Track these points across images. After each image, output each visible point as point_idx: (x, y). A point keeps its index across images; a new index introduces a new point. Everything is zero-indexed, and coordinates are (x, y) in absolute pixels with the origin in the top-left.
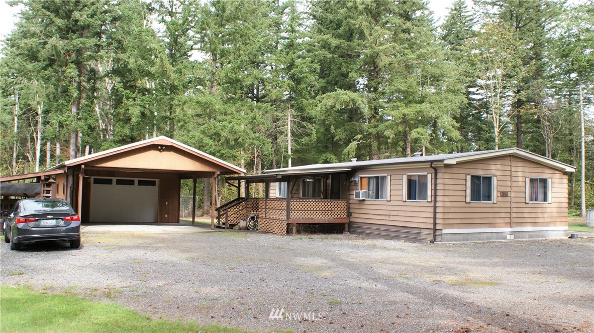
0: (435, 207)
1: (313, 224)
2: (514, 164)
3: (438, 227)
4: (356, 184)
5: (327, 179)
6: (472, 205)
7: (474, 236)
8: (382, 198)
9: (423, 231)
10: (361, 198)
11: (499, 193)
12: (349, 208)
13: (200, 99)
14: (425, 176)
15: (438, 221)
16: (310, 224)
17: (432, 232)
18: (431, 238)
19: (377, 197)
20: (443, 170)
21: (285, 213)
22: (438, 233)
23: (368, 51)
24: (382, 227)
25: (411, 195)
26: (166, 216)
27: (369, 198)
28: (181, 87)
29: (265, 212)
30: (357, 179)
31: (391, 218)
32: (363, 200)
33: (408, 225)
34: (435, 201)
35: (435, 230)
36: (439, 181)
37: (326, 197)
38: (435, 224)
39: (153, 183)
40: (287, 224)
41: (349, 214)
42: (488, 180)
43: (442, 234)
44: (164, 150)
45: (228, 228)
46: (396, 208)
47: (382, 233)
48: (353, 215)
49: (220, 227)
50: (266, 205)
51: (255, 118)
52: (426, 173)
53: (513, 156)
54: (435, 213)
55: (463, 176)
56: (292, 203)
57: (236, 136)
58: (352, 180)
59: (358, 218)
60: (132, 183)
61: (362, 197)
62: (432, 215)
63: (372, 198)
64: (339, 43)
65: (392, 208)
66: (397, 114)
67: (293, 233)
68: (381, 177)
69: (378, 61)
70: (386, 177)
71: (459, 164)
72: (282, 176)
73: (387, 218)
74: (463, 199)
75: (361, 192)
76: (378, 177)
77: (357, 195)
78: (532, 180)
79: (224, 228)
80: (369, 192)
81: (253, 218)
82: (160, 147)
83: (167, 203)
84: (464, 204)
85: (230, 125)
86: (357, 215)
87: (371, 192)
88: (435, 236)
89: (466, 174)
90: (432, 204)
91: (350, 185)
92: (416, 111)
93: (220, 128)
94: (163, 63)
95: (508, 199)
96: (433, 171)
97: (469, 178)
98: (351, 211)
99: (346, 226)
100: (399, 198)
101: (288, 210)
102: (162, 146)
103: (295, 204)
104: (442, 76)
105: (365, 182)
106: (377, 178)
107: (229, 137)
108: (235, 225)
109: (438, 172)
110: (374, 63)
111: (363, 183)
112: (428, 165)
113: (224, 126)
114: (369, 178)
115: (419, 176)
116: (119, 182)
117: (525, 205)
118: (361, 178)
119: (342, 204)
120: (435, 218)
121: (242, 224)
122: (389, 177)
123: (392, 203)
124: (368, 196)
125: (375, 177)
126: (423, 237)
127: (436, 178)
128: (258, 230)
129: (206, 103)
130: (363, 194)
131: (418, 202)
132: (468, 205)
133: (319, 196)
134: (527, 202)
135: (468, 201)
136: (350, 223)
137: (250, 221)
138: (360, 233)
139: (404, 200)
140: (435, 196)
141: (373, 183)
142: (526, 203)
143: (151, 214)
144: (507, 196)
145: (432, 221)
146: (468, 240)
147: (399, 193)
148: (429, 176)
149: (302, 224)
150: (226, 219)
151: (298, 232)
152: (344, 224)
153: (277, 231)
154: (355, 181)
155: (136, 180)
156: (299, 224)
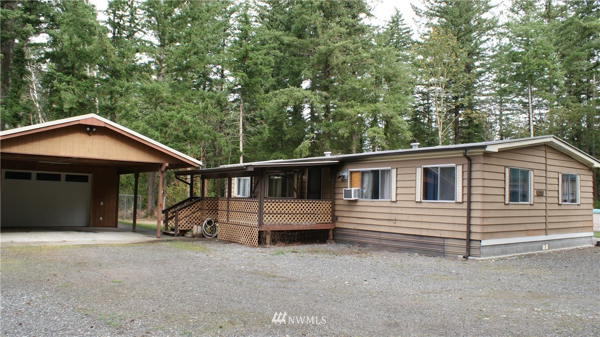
0: (469, 210)
1: (292, 231)
2: (549, 155)
3: (473, 237)
4: (344, 180)
5: (303, 174)
6: (511, 207)
7: (512, 247)
8: (383, 197)
9: (447, 242)
10: (353, 198)
11: (535, 191)
12: (334, 211)
13: (145, 85)
14: (453, 169)
15: (473, 229)
16: (288, 231)
17: (464, 243)
18: (464, 251)
19: (375, 195)
20: (482, 160)
21: (256, 217)
22: (473, 244)
23: (322, 48)
24: (383, 236)
25: (429, 193)
26: (101, 219)
27: (362, 197)
28: (124, 71)
29: (228, 215)
30: (346, 174)
31: (398, 224)
32: (356, 201)
33: (424, 233)
34: (469, 202)
35: (469, 241)
36: (474, 175)
37: (301, 197)
38: (469, 232)
39: (84, 179)
40: (259, 232)
41: (335, 219)
42: (525, 173)
43: (481, 247)
44: (94, 133)
45: (178, 235)
46: (405, 211)
47: (384, 242)
48: (340, 219)
49: (168, 234)
50: (228, 207)
52: (453, 165)
53: (548, 146)
54: (469, 217)
55: (501, 169)
56: (265, 204)
57: (185, 128)
58: (341, 175)
59: (347, 222)
60: (58, 178)
61: (355, 197)
62: (465, 221)
63: (366, 198)
64: (292, 39)
65: (399, 211)
67: (266, 244)
68: (382, 171)
69: (330, 59)
70: (389, 171)
71: (501, 151)
72: (254, 168)
73: (391, 223)
74: (501, 199)
75: (353, 189)
76: (378, 171)
77: (348, 194)
78: (563, 175)
79: (173, 235)
80: (362, 191)
81: (209, 223)
82: (88, 129)
83: (102, 203)
84: (502, 206)
85: (179, 115)
86: (345, 220)
87: (365, 191)
88: (469, 248)
89: (505, 167)
90: (465, 206)
91: (335, 182)
93: (168, 118)
95: (543, 200)
96: (466, 161)
97: (507, 170)
98: (337, 214)
99: (331, 233)
100: (411, 198)
101: (261, 214)
102: (92, 127)
103: (269, 206)
105: (357, 177)
106: (375, 173)
107: (177, 127)
108: (187, 231)
109: (473, 162)
110: (327, 61)
111: (354, 179)
112: (460, 154)
113: (172, 116)
114: (363, 173)
115: (442, 169)
116: (40, 177)
117: (557, 207)
118: (351, 172)
119: (325, 205)
120: (469, 225)
121: (197, 229)
122: (394, 172)
123: (398, 204)
124: (361, 195)
125: (372, 171)
126: (447, 249)
127: (470, 172)
128: (216, 237)
129: (152, 90)
130: (355, 191)
131: (440, 202)
132: (506, 207)
133: (291, 195)
134: (560, 203)
135: (507, 202)
136: (335, 229)
137: (206, 226)
138: (352, 243)
139: (418, 200)
140: (470, 194)
141: (368, 180)
142: (559, 204)
144: (542, 196)
145: (465, 228)
146: (506, 253)
147: (411, 191)
148: (459, 170)
149: (278, 231)
150: (176, 224)
151: (274, 242)
152: (327, 231)
153: (243, 239)
154: (343, 176)
155: (63, 175)
156: (274, 232)
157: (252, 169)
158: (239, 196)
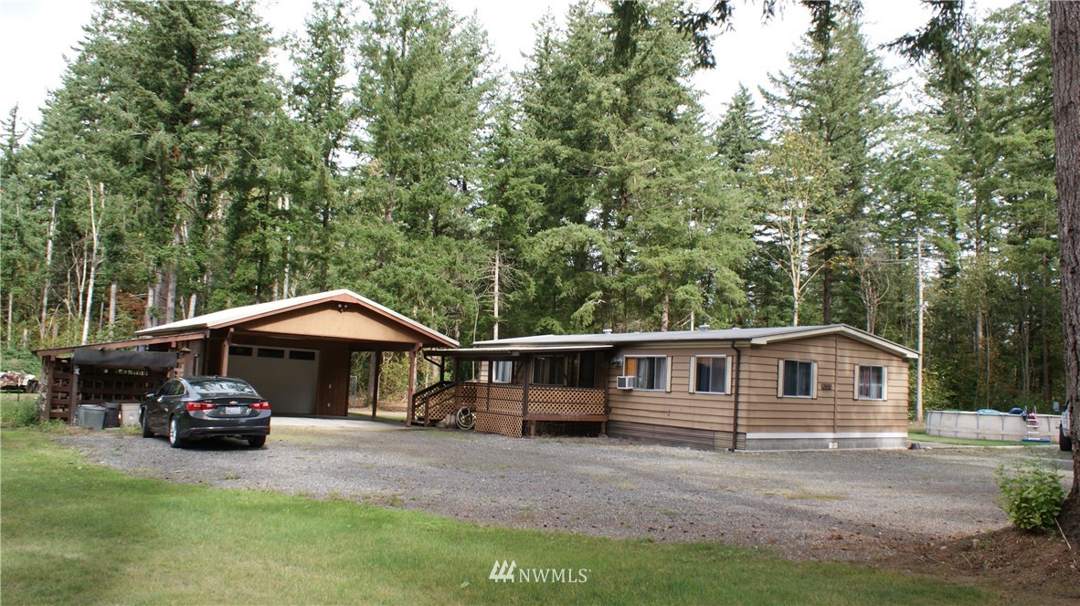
0: (737, 402)
1: (558, 422)
2: (840, 345)
3: (740, 430)
4: (619, 367)
5: (575, 358)
6: (785, 401)
7: (786, 442)
8: (659, 388)
9: (717, 435)
10: (627, 388)
11: (820, 385)
12: (607, 401)
13: (374, 231)
14: (723, 360)
15: (740, 422)
16: (554, 422)
17: (731, 436)
18: (731, 444)
19: (651, 385)
20: (750, 352)
21: (520, 406)
22: (740, 437)
23: (615, 168)
24: (657, 429)
25: (701, 385)
26: (329, 405)
27: (638, 387)
28: (344, 211)
29: (487, 403)
30: (621, 360)
31: (672, 416)
32: (631, 390)
33: (696, 426)
34: (737, 395)
35: (736, 433)
36: (743, 367)
37: (572, 384)
38: (736, 425)
39: (310, 357)
40: (523, 421)
41: (608, 410)
42: (807, 367)
43: (746, 439)
44: (345, 310)
45: (428, 426)
46: (678, 403)
47: (657, 436)
48: (614, 411)
49: (417, 424)
50: (488, 394)
51: (455, 264)
52: (724, 356)
53: (839, 335)
54: (736, 410)
55: (774, 361)
56: (530, 392)
57: (427, 289)
58: (615, 361)
59: (622, 414)
60: (280, 354)
61: (629, 386)
62: (732, 414)
63: (642, 387)
64: (571, 153)
65: (672, 402)
66: (657, 262)
67: (530, 435)
68: (658, 358)
69: (629, 182)
70: (664, 359)
71: (769, 343)
73: (666, 416)
74: (774, 392)
75: (627, 378)
76: (654, 358)
77: (622, 382)
78: (862, 369)
79: (422, 425)
80: (638, 380)
81: (465, 412)
82: (340, 306)
83: (330, 386)
84: (774, 399)
85: (419, 272)
86: (620, 412)
87: (640, 380)
88: (735, 441)
89: (779, 359)
90: (733, 398)
91: (609, 369)
92: (684, 260)
93: (403, 276)
94: (324, 176)
95: (832, 394)
96: (735, 353)
97: (782, 363)
98: (611, 405)
99: (603, 426)
100: (685, 388)
101: (525, 402)
102: (343, 303)
103: (535, 394)
104: (722, 208)
105: (633, 364)
106: (652, 360)
107: (416, 289)
108: (438, 420)
109: (742, 354)
110: (623, 185)
111: (629, 366)
112: (728, 345)
113: (409, 274)
114: (639, 359)
115: (714, 359)
116: (262, 353)
117: (852, 402)
118: (627, 359)
119: (597, 395)
120: (736, 418)
121: (449, 419)
122: (669, 359)
123: (672, 395)
124: (636, 383)
125: (648, 358)
126: (718, 443)
127: (738, 364)
128: (473, 428)
129: (383, 238)
130: (630, 379)
131: (712, 394)
132: (779, 401)
133: (560, 383)
134: (856, 398)
135: (780, 395)
136: (609, 422)
137: (460, 416)
138: (625, 437)
139: (691, 391)
140: (737, 387)
141: (644, 367)
142: (854, 400)
143: (306, 402)
144: (830, 389)
145: (732, 421)
146: (778, 448)
147: (685, 381)
148: (729, 359)
149: (545, 421)
150: (426, 412)
151: (539, 433)
152: (600, 423)
153: (504, 430)
154: (618, 363)
155: (287, 350)
156: (539, 422)
157: (517, 354)
158: (497, 381)
